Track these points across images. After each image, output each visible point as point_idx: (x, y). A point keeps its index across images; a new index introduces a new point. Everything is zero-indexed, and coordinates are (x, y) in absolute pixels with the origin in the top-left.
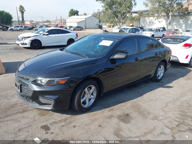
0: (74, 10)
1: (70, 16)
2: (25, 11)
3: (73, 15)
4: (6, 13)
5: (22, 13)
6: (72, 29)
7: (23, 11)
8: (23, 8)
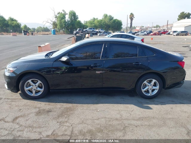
0: (185, 13)
1: (179, 20)
2: (134, 17)
3: (183, 18)
4: (118, 20)
5: (132, 19)
6: (175, 34)
7: (133, 17)
8: (133, 15)
